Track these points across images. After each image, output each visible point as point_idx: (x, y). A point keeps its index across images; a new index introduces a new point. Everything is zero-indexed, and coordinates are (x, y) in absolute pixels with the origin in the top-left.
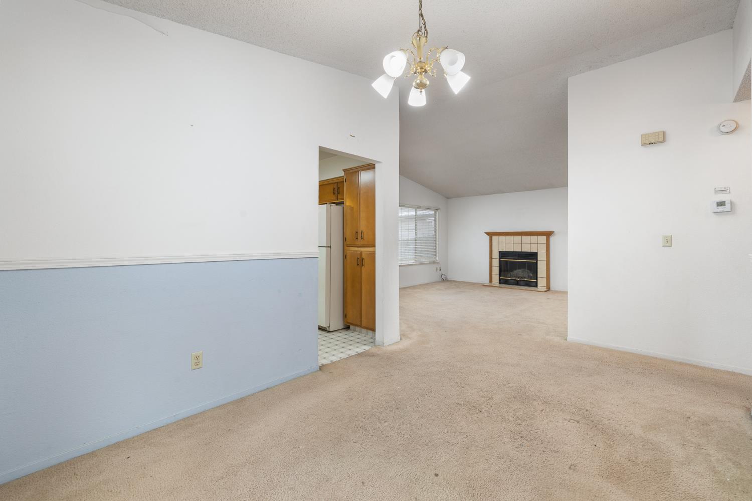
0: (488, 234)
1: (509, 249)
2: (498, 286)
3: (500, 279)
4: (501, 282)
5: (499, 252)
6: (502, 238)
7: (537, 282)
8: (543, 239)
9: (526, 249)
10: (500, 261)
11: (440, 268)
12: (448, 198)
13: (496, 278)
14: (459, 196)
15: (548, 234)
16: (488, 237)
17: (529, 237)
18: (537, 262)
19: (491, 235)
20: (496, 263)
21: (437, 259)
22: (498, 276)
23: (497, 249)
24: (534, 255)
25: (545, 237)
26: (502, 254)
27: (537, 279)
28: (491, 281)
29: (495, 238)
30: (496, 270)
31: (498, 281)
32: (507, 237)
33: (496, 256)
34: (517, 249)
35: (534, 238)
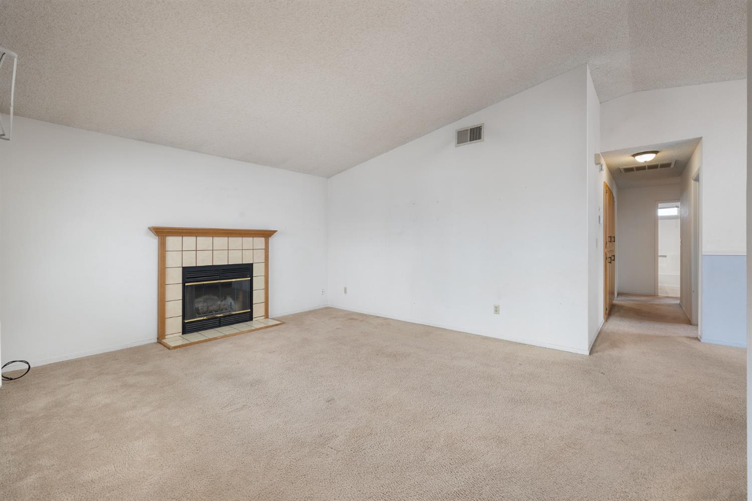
0: (155, 231)
1: (204, 260)
3: (184, 325)
4: (186, 328)
5: (183, 268)
6: (189, 241)
7: (251, 313)
8: (260, 242)
9: (235, 259)
10: (184, 287)
13: (175, 324)
15: (267, 234)
16: (154, 241)
17: (240, 239)
18: (251, 281)
19: (162, 233)
20: (175, 293)
22: (181, 318)
23: (178, 262)
24: (246, 270)
25: (263, 239)
26: (189, 273)
27: (251, 308)
29: (173, 242)
30: (175, 307)
31: (180, 328)
32: (200, 239)
33: (175, 278)
34: (220, 260)
35: (248, 241)
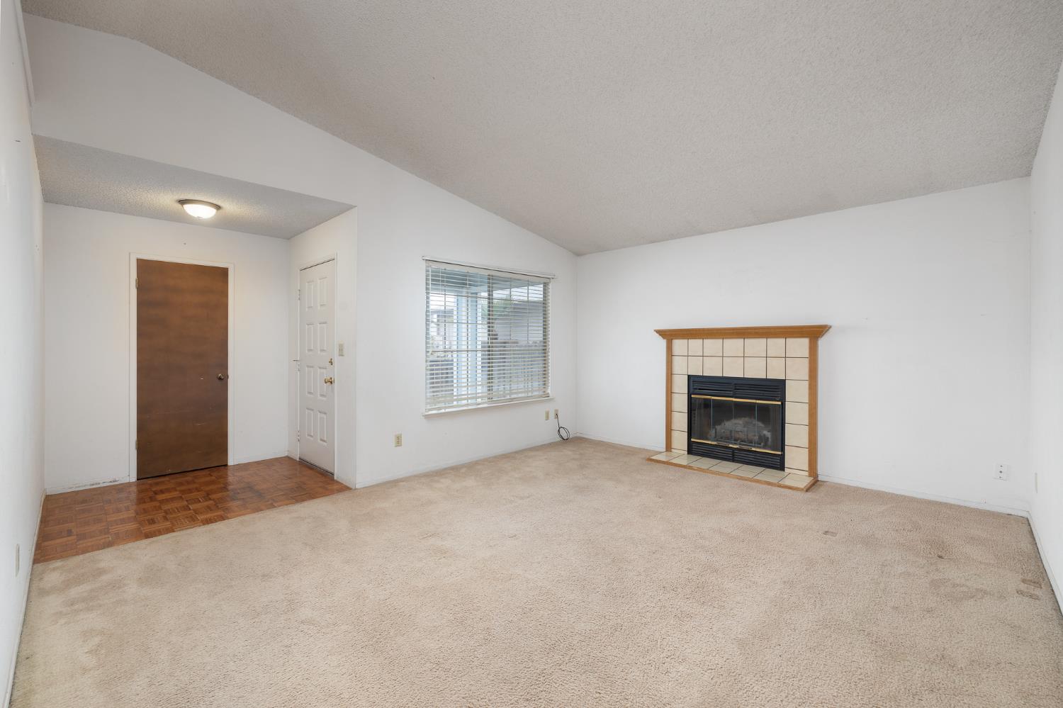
0: (662, 333)
1: (712, 369)
2: (684, 463)
3: (690, 444)
4: (692, 449)
5: (689, 377)
6: (695, 344)
7: (783, 456)
8: (800, 346)
9: (755, 371)
10: (690, 399)
11: (557, 411)
12: (578, 254)
13: (680, 440)
14: (600, 248)
15: (814, 333)
16: (662, 343)
17: (765, 340)
18: (783, 406)
19: (669, 335)
20: (681, 403)
21: (549, 391)
22: (686, 435)
23: (684, 369)
24: (776, 388)
25: (805, 342)
26: (696, 383)
27: (783, 450)
28: (669, 447)
29: (679, 345)
30: (681, 421)
31: (686, 448)
32: (708, 342)
33: (681, 386)
34: (734, 371)
35: (776, 344)
